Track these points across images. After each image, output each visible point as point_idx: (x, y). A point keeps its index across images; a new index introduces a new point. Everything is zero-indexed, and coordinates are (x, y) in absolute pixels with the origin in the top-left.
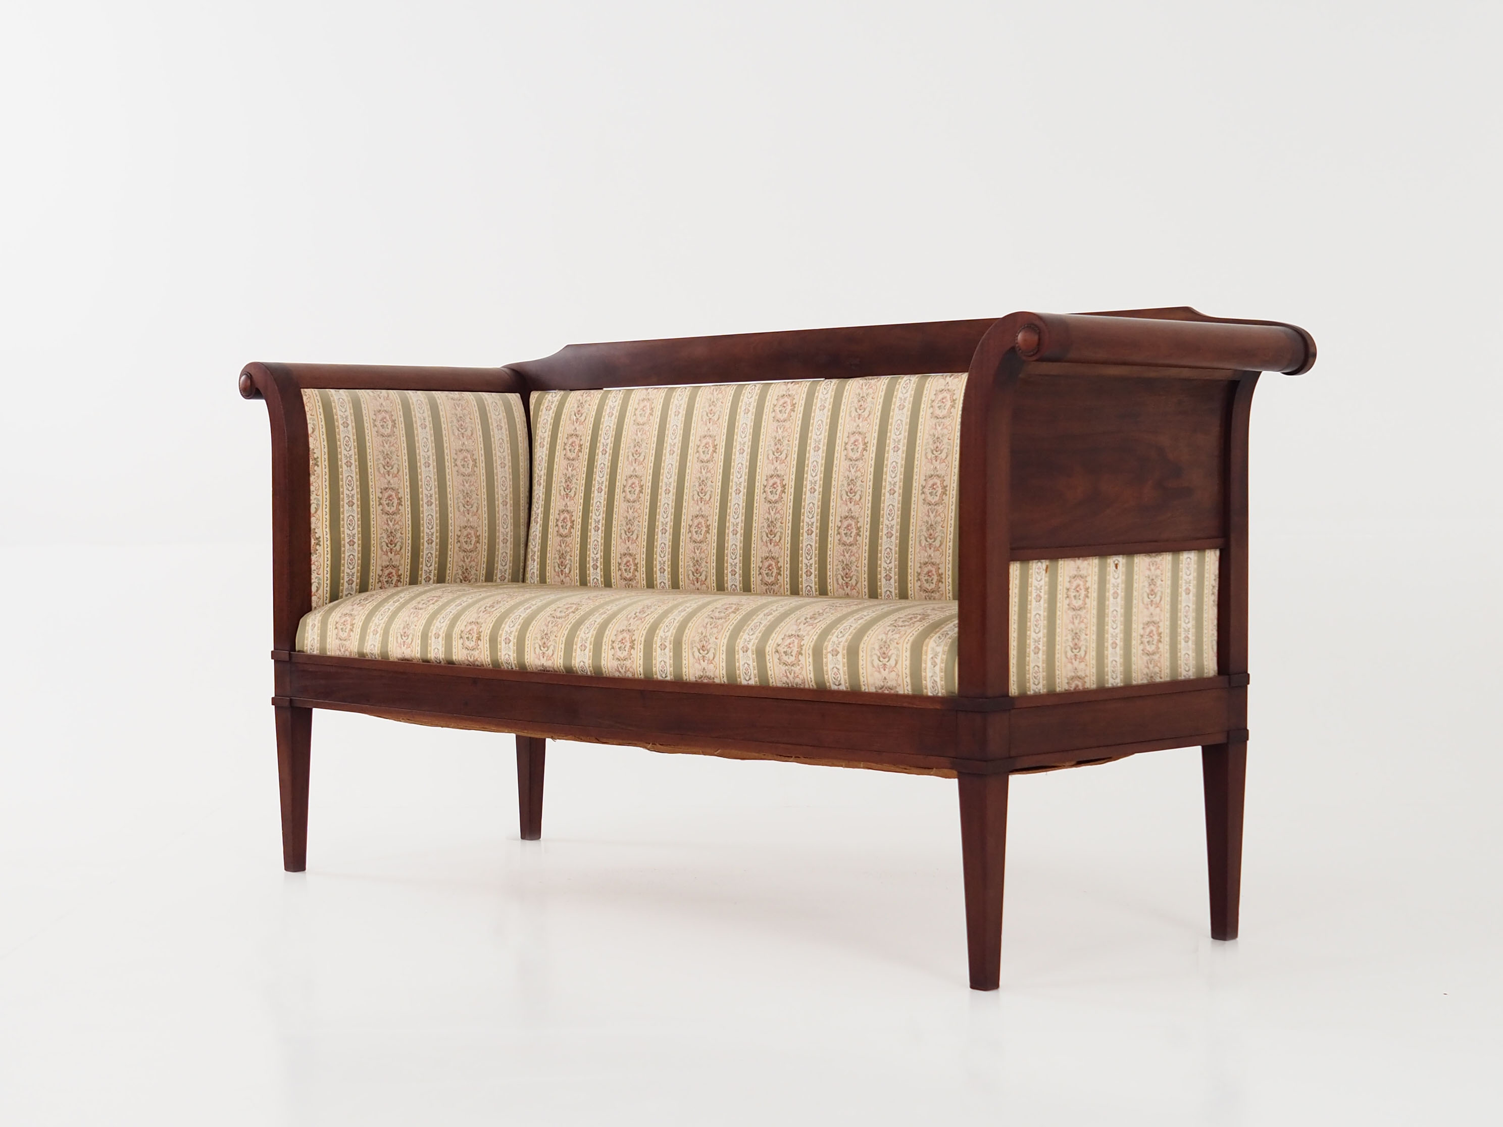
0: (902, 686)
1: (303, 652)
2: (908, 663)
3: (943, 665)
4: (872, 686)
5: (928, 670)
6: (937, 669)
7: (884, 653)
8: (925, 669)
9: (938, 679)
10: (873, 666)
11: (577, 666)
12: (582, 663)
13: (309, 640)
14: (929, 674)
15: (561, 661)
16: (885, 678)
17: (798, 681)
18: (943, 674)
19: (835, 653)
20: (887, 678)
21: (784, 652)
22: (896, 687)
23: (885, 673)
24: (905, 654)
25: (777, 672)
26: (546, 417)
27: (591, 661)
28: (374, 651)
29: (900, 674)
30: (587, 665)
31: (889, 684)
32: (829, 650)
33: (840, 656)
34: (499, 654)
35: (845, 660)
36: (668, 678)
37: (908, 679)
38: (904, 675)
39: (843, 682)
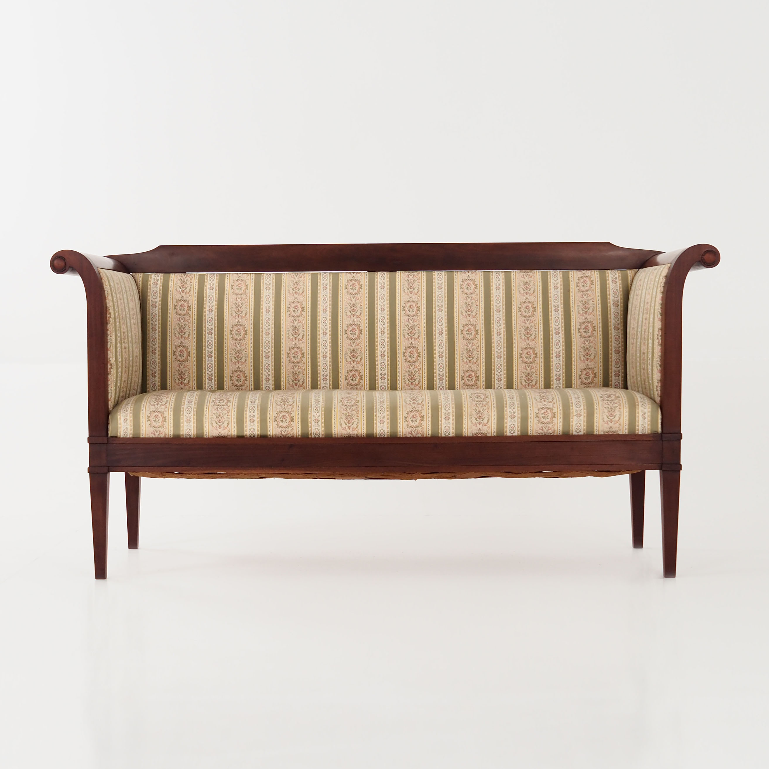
0: (622, 430)
1: (116, 437)
2: (627, 418)
3: (650, 418)
4: (601, 431)
5: (640, 421)
6: (646, 420)
7: (612, 414)
8: (638, 421)
9: (646, 426)
10: (604, 421)
11: (378, 432)
12: (382, 431)
13: (122, 429)
14: (640, 423)
15: (365, 431)
16: (611, 427)
17: (550, 431)
18: (649, 423)
19: (579, 415)
20: (612, 427)
21: (543, 417)
22: (618, 431)
23: (611, 424)
24: (625, 414)
25: (535, 427)
26: (155, 289)
27: (389, 429)
28: (190, 433)
29: (622, 424)
30: (386, 432)
31: (613, 430)
32: (574, 414)
33: (582, 417)
34: (310, 429)
35: (585, 419)
36: (451, 435)
37: (627, 427)
38: (624, 424)
39: (582, 430)
